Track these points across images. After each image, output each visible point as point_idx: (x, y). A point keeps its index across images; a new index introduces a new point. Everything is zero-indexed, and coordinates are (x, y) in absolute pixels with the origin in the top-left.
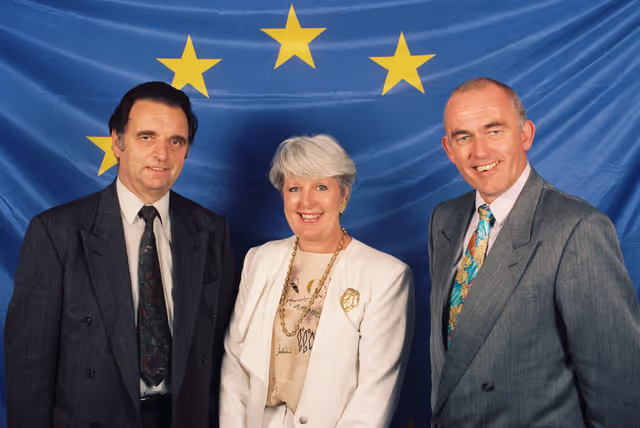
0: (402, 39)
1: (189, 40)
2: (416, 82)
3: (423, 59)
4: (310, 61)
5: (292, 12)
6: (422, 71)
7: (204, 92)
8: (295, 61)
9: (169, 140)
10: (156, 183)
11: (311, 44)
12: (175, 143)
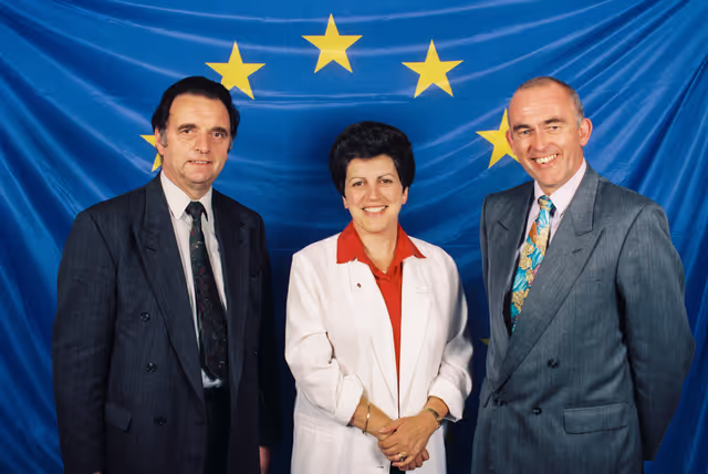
0: (432, 47)
1: (236, 46)
2: (445, 85)
3: (452, 65)
4: (347, 65)
5: (331, 21)
6: (450, 75)
7: (249, 93)
8: (333, 65)
9: (209, 133)
10: (200, 177)
11: (347, 51)
12: (217, 135)
